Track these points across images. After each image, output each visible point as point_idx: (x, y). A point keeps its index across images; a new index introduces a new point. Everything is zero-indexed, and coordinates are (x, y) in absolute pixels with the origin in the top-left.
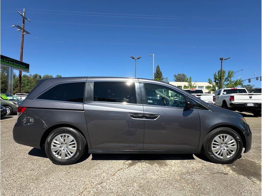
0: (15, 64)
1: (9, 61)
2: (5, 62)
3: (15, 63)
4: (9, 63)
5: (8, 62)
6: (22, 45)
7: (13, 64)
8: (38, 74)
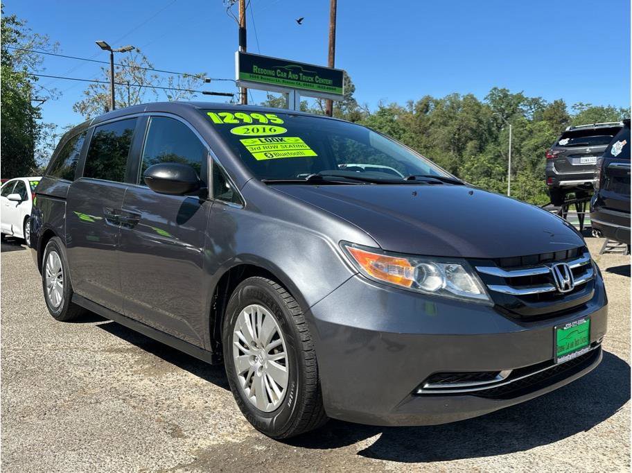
0: (304, 78)
1: (288, 73)
2: (280, 77)
3: (305, 74)
4: (290, 79)
5: (287, 76)
6: (334, 5)
7: (299, 80)
8: (432, 96)
